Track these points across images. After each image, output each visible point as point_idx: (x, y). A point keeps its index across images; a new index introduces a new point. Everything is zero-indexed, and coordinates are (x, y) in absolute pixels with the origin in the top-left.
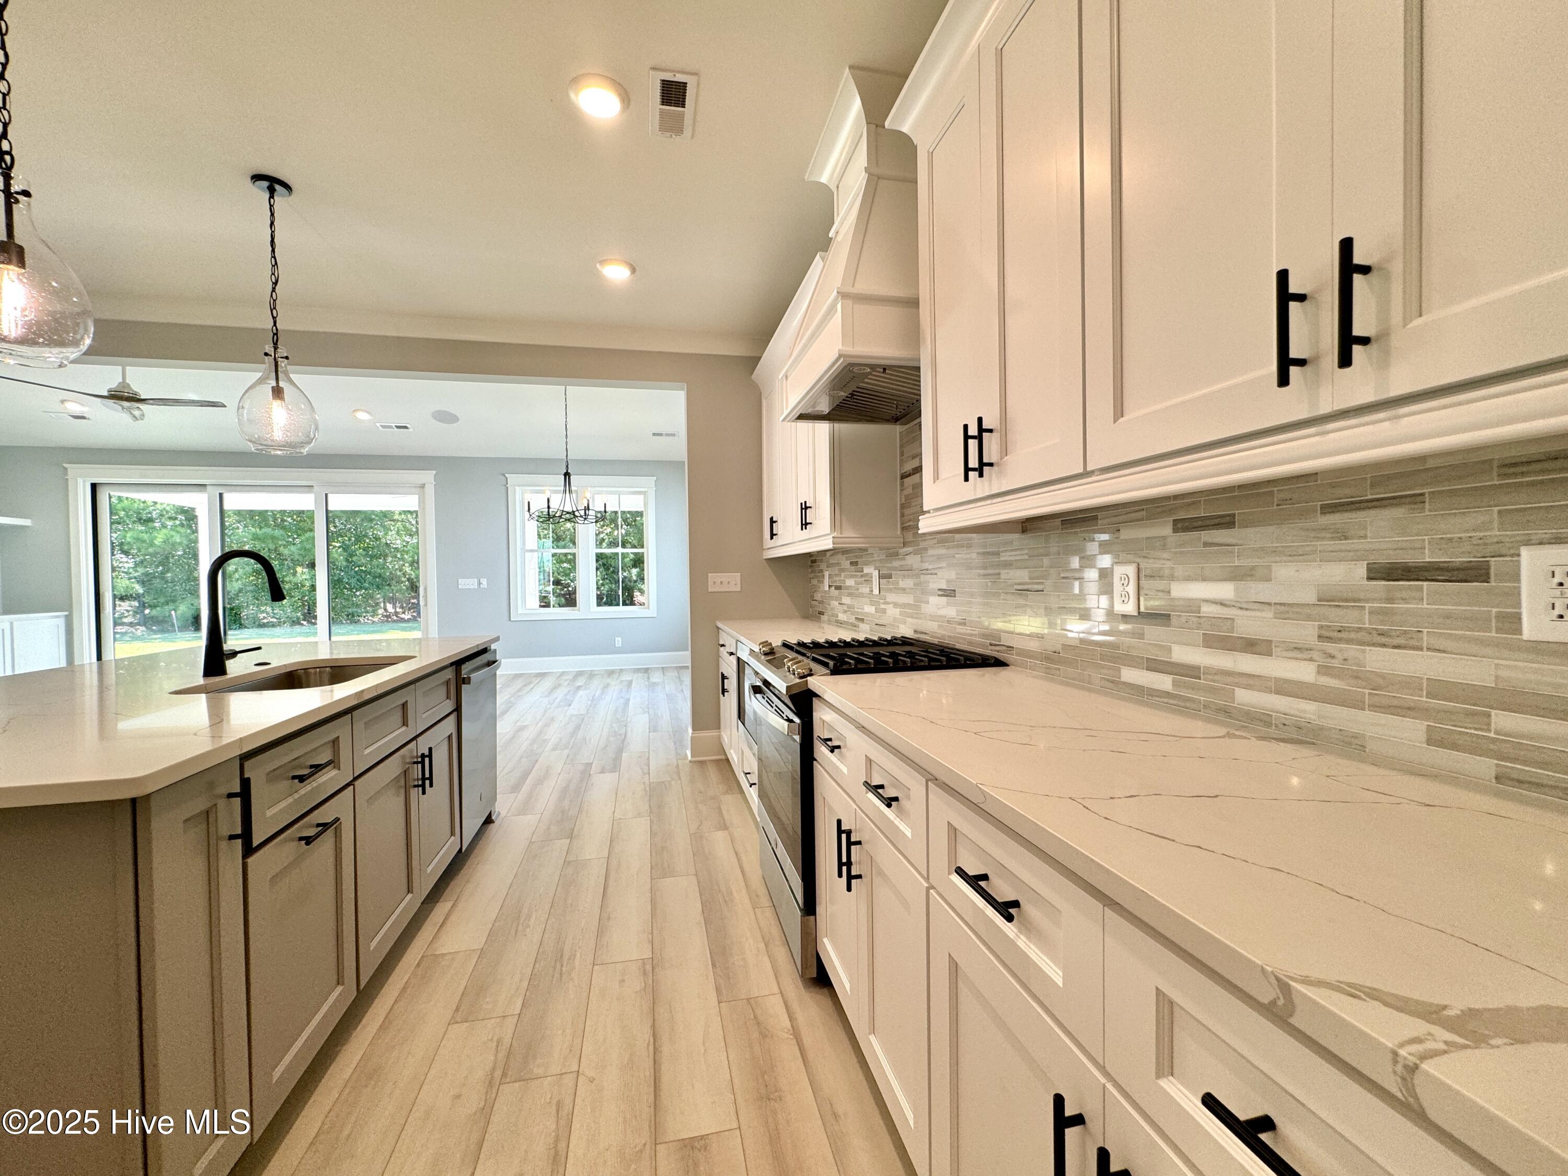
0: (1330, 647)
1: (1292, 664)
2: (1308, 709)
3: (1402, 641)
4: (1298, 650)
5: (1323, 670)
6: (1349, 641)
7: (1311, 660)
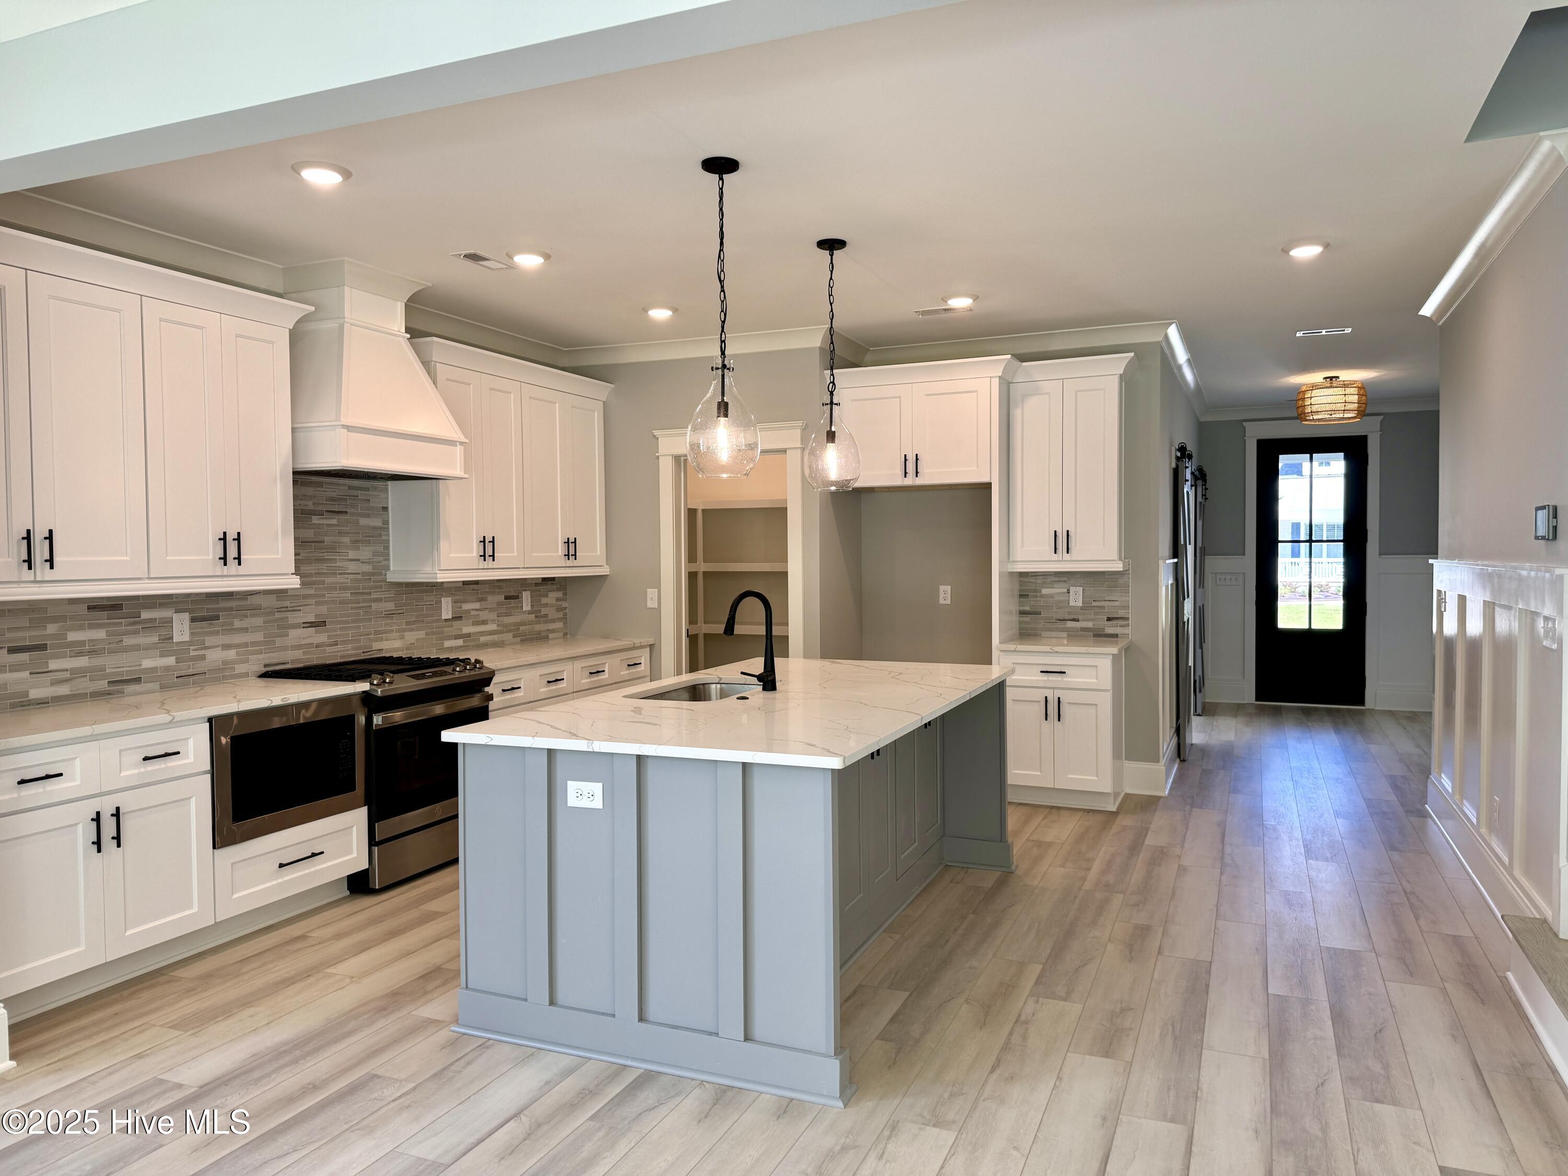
1: (492, 625)
2: (496, 637)
3: (509, 614)
6: (502, 616)
7: (496, 623)
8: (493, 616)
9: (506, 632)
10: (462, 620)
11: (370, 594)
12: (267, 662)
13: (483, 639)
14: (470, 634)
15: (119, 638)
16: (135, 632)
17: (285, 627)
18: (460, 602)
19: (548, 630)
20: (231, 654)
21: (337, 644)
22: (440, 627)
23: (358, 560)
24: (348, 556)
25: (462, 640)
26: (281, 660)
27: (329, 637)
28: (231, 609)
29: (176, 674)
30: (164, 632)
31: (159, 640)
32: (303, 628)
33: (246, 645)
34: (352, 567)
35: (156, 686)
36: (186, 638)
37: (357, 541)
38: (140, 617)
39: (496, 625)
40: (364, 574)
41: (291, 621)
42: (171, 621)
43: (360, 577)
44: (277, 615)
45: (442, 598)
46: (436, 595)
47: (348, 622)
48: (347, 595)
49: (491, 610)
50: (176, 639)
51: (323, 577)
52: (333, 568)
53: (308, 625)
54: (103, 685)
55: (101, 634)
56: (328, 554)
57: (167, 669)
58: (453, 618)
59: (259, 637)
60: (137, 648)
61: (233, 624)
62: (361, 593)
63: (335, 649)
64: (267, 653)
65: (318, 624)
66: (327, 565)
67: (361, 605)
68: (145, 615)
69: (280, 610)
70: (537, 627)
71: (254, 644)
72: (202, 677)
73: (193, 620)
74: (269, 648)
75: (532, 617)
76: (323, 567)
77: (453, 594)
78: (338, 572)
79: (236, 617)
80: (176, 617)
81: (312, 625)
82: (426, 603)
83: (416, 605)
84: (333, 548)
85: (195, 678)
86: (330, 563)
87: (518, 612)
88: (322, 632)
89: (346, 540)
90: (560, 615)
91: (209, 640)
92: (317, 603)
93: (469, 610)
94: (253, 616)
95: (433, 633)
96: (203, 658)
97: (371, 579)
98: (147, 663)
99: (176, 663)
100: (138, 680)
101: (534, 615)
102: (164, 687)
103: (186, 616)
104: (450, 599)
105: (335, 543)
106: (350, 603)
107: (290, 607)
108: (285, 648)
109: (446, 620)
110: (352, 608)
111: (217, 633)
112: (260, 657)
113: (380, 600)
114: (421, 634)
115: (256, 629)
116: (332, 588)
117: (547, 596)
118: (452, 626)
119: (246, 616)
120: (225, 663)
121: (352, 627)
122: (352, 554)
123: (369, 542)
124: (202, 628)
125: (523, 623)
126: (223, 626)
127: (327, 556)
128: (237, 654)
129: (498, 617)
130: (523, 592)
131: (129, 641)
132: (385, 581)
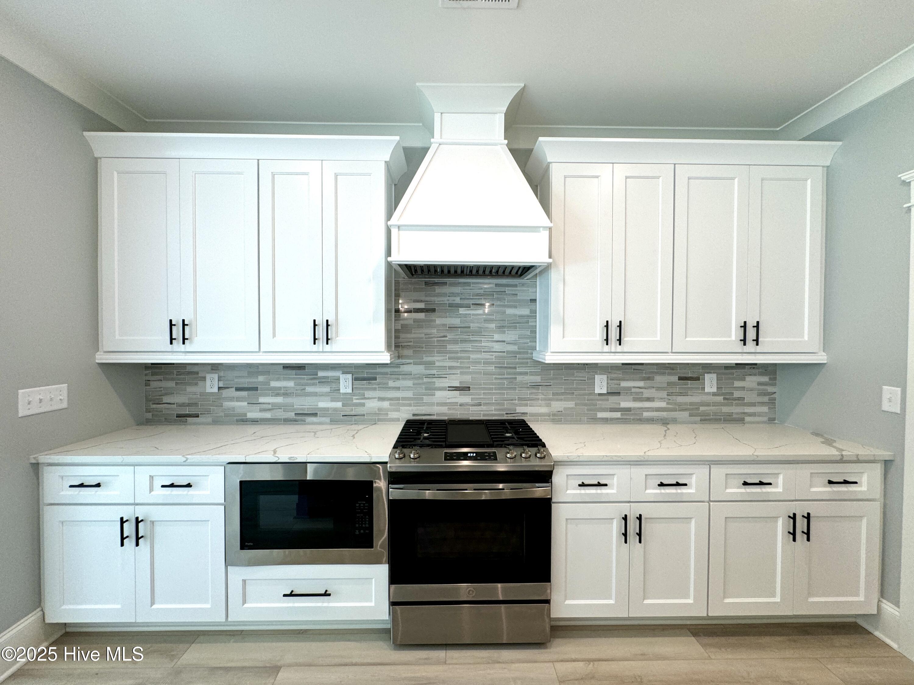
0: (669, 397)
1: (660, 403)
2: (664, 414)
3: (685, 394)
4: (662, 399)
5: (668, 403)
6: (674, 395)
7: (665, 401)
8: (664, 394)
9: (680, 411)
10: (620, 396)
11: (515, 368)
12: (416, 412)
13: (646, 414)
14: (631, 408)
15: (303, 387)
16: (313, 384)
17: (431, 389)
18: (620, 380)
19: (744, 413)
20: (386, 404)
21: (481, 405)
22: (592, 400)
23: (504, 341)
24: (493, 338)
25: (620, 413)
26: (428, 413)
27: (472, 399)
28: (386, 374)
29: (343, 413)
30: (334, 386)
31: (331, 390)
32: (448, 390)
33: (398, 399)
34: (497, 347)
35: (327, 420)
36: (349, 390)
37: (503, 326)
38: (317, 375)
39: (665, 403)
40: (508, 352)
41: (437, 385)
42: (338, 379)
43: (505, 354)
44: (425, 380)
45: (596, 376)
46: (589, 372)
47: (491, 389)
48: (492, 368)
49: (659, 389)
50: (342, 391)
51: (469, 354)
52: (478, 347)
53: (453, 389)
54: (292, 415)
55: (290, 384)
56: (473, 336)
57: (335, 410)
58: (609, 394)
59: (409, 394)
60: (315, 394)
61: (387, 384)
62: (506, 367)
63: (479, 408)
64: (415, 406)
65: (464, 389)
66: (473, 345)
67: (506, 376)
68: (321, 374)
69: (428, 376)
70: (725, 409)
71: (404, 399)
72: (362, 417)
73: (356, 379)
74: (417, 403)
75: (720, 399)
76: (468, 346)
77: (610, 373)
78: (483, 350)
79: (390, 379)
80: (342, 377)
81: (456, 389)
82: (577, 379)
83: (564, 380)
84: (479, 332)
85: (356, 418)
86: (474, 343)
87: (698, 393)
88: (467, 395)
89: (493, 326)
90: (766, 399)
91: (368, 394)
92: (462, 373)
93: (631, 387)
94: (404, 379)
95: (586, 405)
96: (363, 405)
97: (516, 356)
98: (322, 405)
99: (343, 406)
100: (315, 415)
101: (723, 397)
102: (333, 421)
103: (349, 376)
104: (605, 377)
105: (481, 328)
106: (494, 375)
107: (437, 375)
108: (432, 404)
109: (600, 394)
110: (496, 379)
111: (375, 389)
112: (410, 408)
113: (526, 374)
114: (571, 404)
115: (408, 388)
116: (477, 362)
117: (745, 380)
118: (608, 400)
119: (398, 379)
120: (380, 409)
121: (494, 393)
122: (497, 337)
123: (515, 327)
124: (363, 385)
125: (703, 404)
126: (379, 385)
127: (472, 338)
128: (391, 405)
129: (668, 395)
130: (706, 374)
131: (309, 389)
132: (532, 359)
